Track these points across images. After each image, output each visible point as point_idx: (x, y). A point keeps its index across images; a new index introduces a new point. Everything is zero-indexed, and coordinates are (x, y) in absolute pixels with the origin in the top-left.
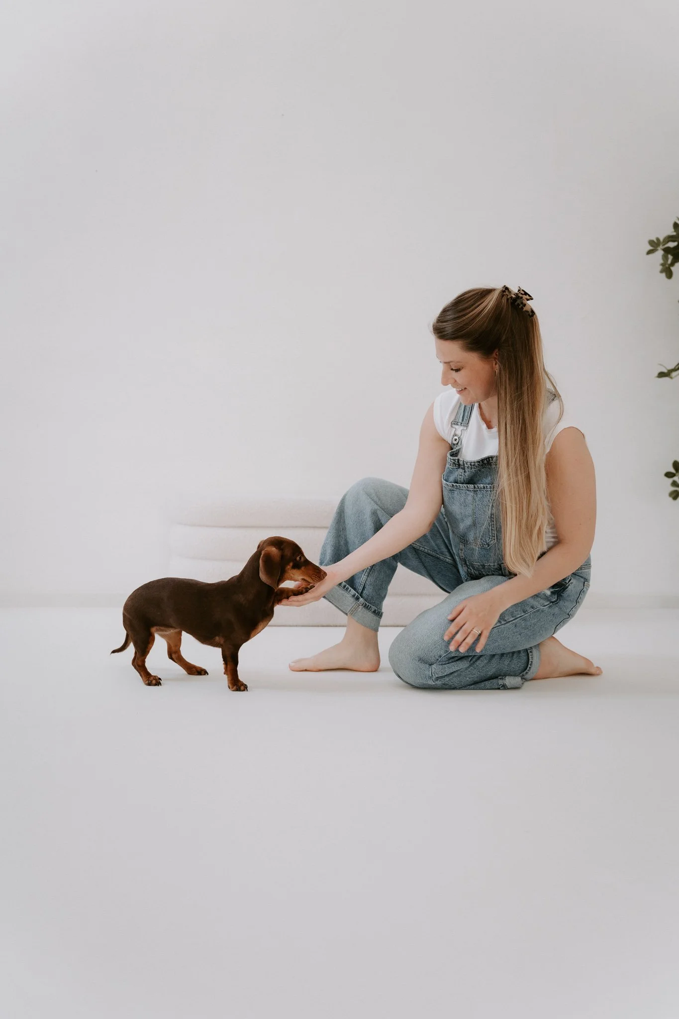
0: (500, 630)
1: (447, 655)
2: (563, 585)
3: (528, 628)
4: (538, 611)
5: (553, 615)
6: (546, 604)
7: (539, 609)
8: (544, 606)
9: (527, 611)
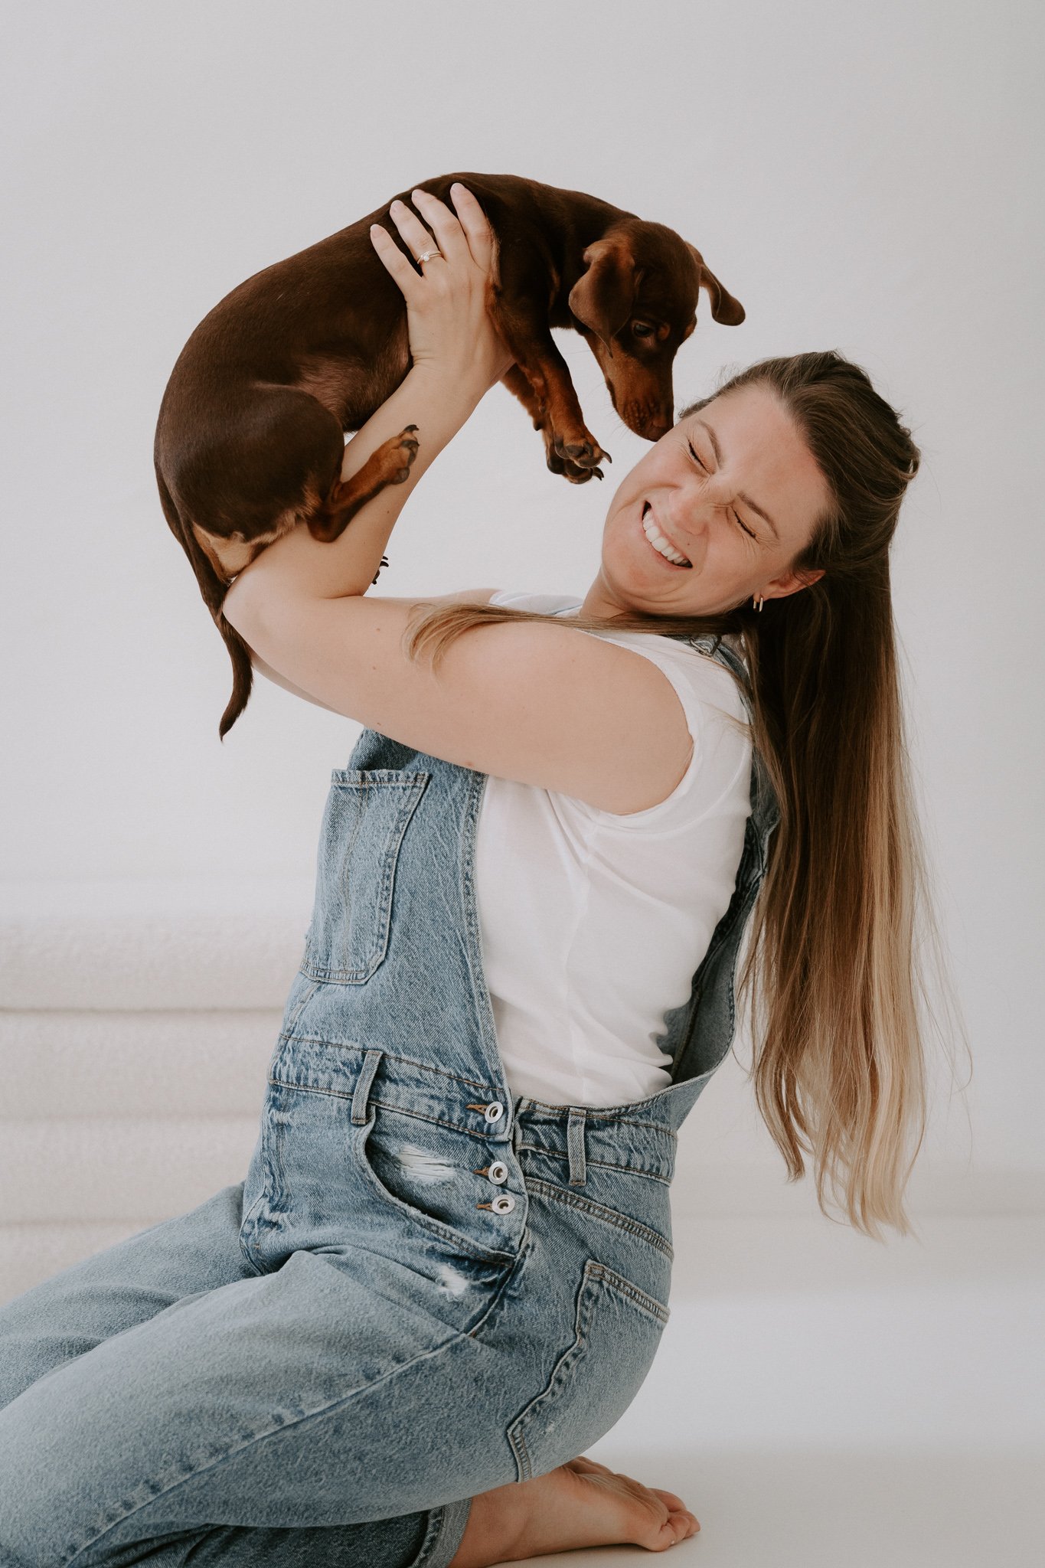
0: (281, 1448)
1: (95, 1544)
2: (507, 1259)
3: (385, 1436)
4: (417, 1368)
5: (476, 1380)
6: (440, 1342)
7: (423, 1363)
8: (435, 1349)
9: (379, 1372)
